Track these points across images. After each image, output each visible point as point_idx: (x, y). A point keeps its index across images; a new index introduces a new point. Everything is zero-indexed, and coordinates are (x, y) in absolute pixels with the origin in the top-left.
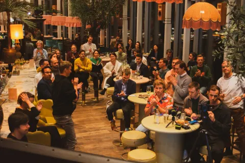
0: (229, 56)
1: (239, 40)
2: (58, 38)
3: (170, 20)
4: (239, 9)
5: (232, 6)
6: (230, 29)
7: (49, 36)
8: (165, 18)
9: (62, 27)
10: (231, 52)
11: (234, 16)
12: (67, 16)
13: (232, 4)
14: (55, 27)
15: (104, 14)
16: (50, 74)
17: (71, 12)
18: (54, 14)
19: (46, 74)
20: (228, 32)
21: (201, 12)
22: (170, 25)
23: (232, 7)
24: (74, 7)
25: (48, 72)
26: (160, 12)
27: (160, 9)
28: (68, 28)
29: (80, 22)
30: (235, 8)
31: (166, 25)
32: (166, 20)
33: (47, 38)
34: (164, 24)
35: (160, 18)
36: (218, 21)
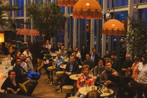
0: (130, 48)
1: (136, 39)
2: (24, 43)
3: (94, 31)
4: (135, 21)
5: (131, 19)
6: (130, 33)
7: (19, 42)
8: (90, 30)
9: (27, 36)
10: (131, 46)
11: (132, 25)
12: (30, 29)
13: (131, 18)
14: (23, 36)
15: (53, 27)
16: (20, 63)
17: (33, 27)
18: (22, 28)
19: (18, 63)
20: (130, 35)
21: (113, 25)
22: (94, 34)
23: (131, 21)
24: (35, 24)
25: (19, 62)
26: (87, 26)
27: (87, 25)
28: (30, 36)
29: (38, 33)
30: (133, 21)
31: (91, 34)
32: (91, 31)
33: (18, 43)
34: (90, 33)
35: (87, 30)
36: (123, 30)
